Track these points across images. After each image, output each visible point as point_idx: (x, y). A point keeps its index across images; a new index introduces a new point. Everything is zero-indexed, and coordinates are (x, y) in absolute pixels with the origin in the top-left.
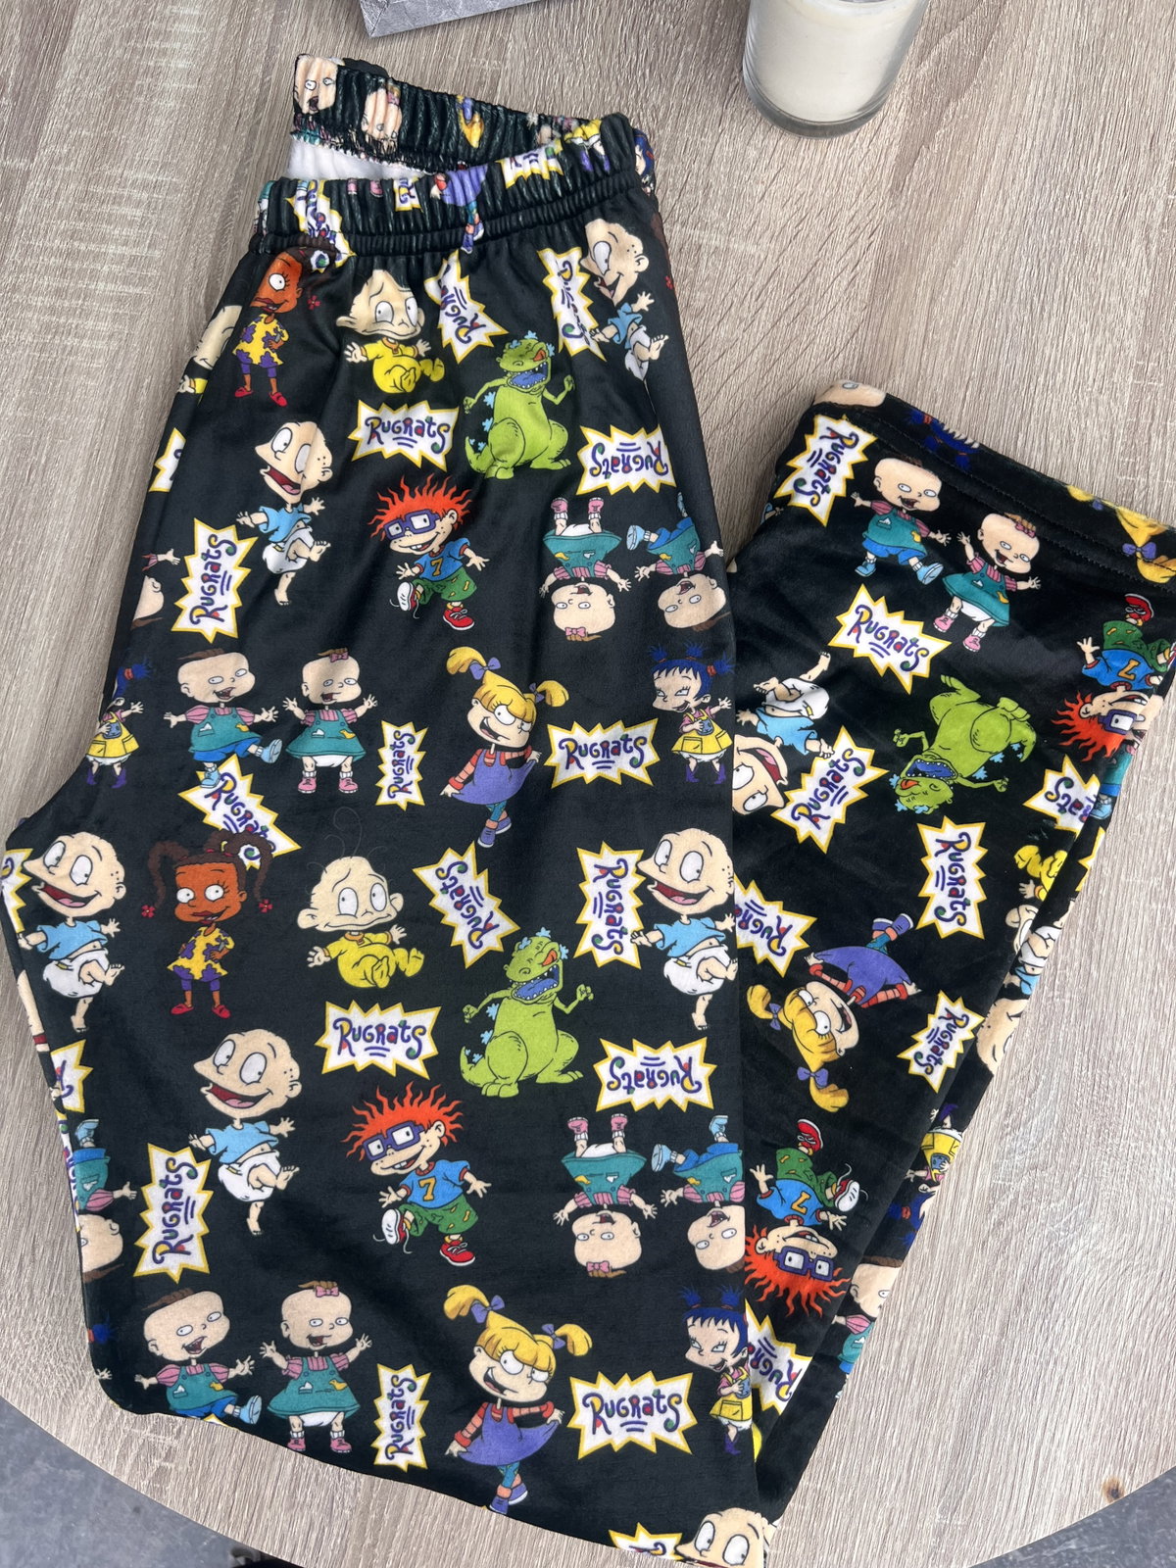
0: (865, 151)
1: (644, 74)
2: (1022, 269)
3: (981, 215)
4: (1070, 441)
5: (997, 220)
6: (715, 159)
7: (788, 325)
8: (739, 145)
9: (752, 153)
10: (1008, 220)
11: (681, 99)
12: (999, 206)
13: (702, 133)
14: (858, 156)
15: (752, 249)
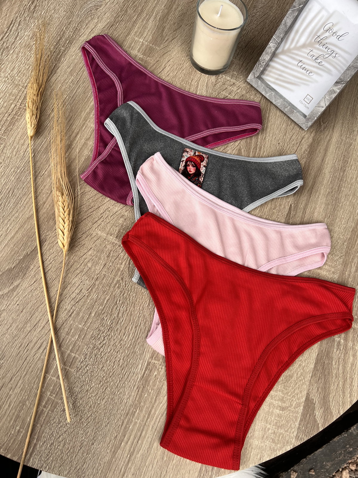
0: (50, 257)
1: (119, 301)
2: (11, 205)
3: (17, 226)
4: (18, 151)
5: (13, 223)
6: (103, 266)
7: (94, 206)
8: (93, 268)
9: (89, 265)
10: (10, 222)
11: (109, 289)
12: (10, 228)
13: (105, 275)
14: (53, 256)
15: (99, 232)
